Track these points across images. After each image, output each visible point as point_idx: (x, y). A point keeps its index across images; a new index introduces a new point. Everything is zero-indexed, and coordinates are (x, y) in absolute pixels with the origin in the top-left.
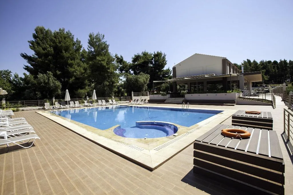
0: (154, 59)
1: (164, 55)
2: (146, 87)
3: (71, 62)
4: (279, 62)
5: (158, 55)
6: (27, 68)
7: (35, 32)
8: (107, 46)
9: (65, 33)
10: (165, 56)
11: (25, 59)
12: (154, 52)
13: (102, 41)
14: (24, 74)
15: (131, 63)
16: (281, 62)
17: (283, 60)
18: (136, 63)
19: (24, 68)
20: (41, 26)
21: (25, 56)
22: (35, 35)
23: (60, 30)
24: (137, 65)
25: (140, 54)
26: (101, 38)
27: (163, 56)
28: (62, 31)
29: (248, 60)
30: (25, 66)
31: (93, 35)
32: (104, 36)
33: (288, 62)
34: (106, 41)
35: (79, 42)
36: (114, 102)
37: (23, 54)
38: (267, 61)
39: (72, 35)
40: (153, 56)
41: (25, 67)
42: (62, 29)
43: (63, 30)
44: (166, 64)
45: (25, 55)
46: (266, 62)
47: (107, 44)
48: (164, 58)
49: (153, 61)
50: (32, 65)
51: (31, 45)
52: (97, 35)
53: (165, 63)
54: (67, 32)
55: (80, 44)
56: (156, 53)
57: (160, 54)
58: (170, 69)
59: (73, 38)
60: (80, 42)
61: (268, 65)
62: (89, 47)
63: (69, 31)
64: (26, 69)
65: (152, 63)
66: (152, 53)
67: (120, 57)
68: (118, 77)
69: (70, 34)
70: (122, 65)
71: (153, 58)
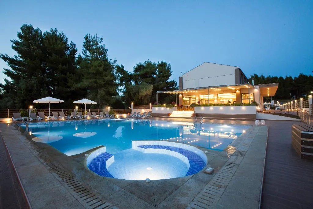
0: (157, 69)
4: (284, 78)
5: (163, 65)
6: (8, 73)
7: (20, 31)
8: (105, 50)
10: (170, 66)
11: (5, 61)
12: (158, 62)
13: (100, 45)
15: (133, 73)
16: (287, 78)
17: (288, 76)
18: (138, 73)
20: (28, 24)
21: (6, 58)
22: (21, 34)
23: (52, 30)
24: (139, 75)
25: (143, 63)
26: (99, 41)
27: (168, 66)
28: (54, 32)
30: (5, 69)
31: (90, 37)
32: (102, 39)
33: (294, 79)
34: (104, 45)
35: (73, 46)
37: (3, 56)
38: (274, 77)
39: (66, 37)
40: (157, 66)
41: (4, 71)
42: (54, 30)
43: (56, 31)
44: (170, 75)
45: (6, 56)
46: (272, 78)
47: (106, 48)
48: (169, 68)
49: (157, 71)
50: (14, 69)
51: (14, 45)
52: (94, 38)
54: (59, 34)
55: (74, 48)
56: (160, 63)
57: (165, 64)
58: (175, 81)
59: (66, 40)
60: (75, 45)
62: (84, 51)
63: (62, 32)
64: (5, 73)
65: (155, 73)
66: (155, 63)
67: (120, 66)
68: (117, 86)
69: (64, 35)
70: (122, 75)
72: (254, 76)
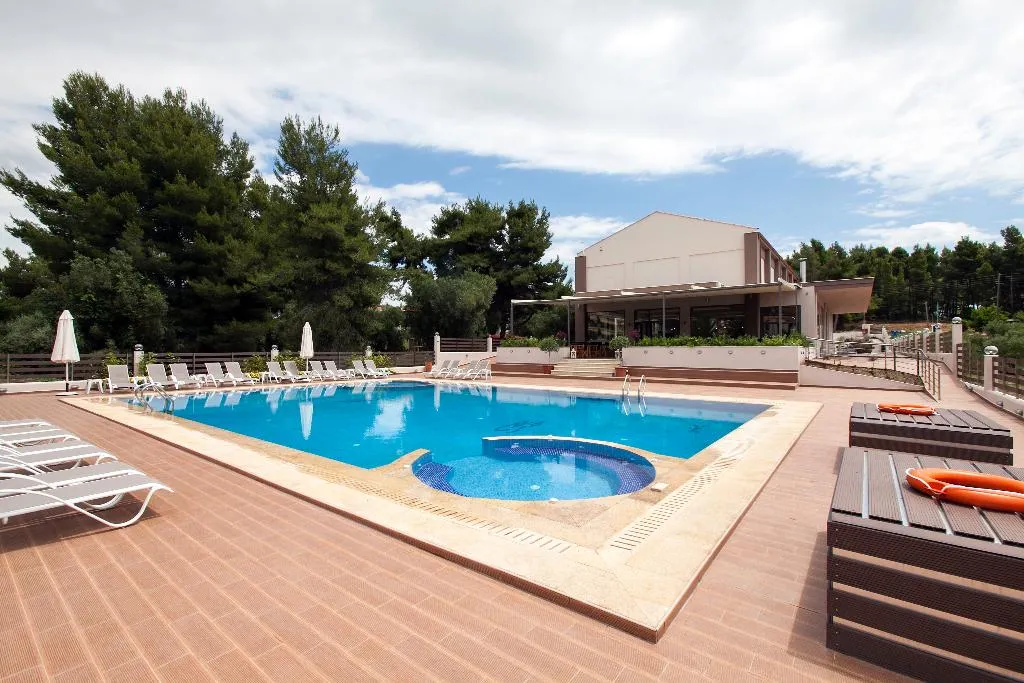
0: (507, 227)
1: (543, 215)
2: (481, 319)
3: (208, 218)
4: (910, 251)
5: (522, 214)
6: (24, 232)
7: (63, 96)
8: (350, 168)
9: (188, 107)
10: (545, 217)
11: (14, 193)
12: (511, 203)
13: (332, 150)
14: (9, 254)
15: (430, 236)
16: (918, 252)
17: (923, 246)
18: (447, 237)
19: (9, 230)
22: (65, 105)
23: (168, 95)
24: (449, 244)
25: (462, 207)
26: (328, 138)
27: (539, 216)
28: (175, 99)
29: (813, 242)
30: (16, 221)
31: (299, 125)
32: (337, 133)
33: (940, 255)
34: (346, 152)
35: (240, 147)
36: (372, 371)
37: (9, 176)
38: (874, 247)
39: (217, 119)
40: (504, 214)
41: (13, 226)
42: (174, 93)
43: (181, 96)
44: (547, 244)
45: (17, 177)
46: (870, 252)
47: (350, 162)
48: (543, 223)
49: (504, 232)
50: (44, 220)
51: (44, 141)
52: (313, 128)
53: (548, 240)
54: (194, 107)
55: (245, 154)
56: (516, 207)
57: (530, 210)
58: (560, 263)
59: (218, 130)
60: (245, 147)
61: (877, 260)
62: (281, 169)
63: (202, 104)
64: (16, 233)
65: (500, 240)
66: (500, 205)
67: (389, 214)
68: (387, 281)
69: (208, 114)
70: (396, 243)
71: (505, 222)
72: (810, 245)
